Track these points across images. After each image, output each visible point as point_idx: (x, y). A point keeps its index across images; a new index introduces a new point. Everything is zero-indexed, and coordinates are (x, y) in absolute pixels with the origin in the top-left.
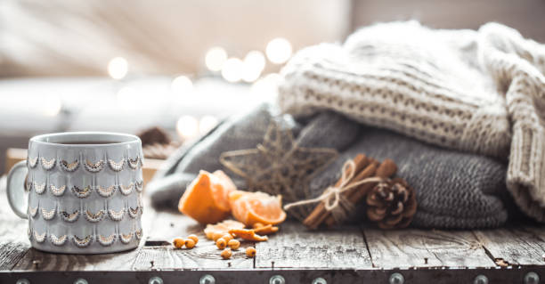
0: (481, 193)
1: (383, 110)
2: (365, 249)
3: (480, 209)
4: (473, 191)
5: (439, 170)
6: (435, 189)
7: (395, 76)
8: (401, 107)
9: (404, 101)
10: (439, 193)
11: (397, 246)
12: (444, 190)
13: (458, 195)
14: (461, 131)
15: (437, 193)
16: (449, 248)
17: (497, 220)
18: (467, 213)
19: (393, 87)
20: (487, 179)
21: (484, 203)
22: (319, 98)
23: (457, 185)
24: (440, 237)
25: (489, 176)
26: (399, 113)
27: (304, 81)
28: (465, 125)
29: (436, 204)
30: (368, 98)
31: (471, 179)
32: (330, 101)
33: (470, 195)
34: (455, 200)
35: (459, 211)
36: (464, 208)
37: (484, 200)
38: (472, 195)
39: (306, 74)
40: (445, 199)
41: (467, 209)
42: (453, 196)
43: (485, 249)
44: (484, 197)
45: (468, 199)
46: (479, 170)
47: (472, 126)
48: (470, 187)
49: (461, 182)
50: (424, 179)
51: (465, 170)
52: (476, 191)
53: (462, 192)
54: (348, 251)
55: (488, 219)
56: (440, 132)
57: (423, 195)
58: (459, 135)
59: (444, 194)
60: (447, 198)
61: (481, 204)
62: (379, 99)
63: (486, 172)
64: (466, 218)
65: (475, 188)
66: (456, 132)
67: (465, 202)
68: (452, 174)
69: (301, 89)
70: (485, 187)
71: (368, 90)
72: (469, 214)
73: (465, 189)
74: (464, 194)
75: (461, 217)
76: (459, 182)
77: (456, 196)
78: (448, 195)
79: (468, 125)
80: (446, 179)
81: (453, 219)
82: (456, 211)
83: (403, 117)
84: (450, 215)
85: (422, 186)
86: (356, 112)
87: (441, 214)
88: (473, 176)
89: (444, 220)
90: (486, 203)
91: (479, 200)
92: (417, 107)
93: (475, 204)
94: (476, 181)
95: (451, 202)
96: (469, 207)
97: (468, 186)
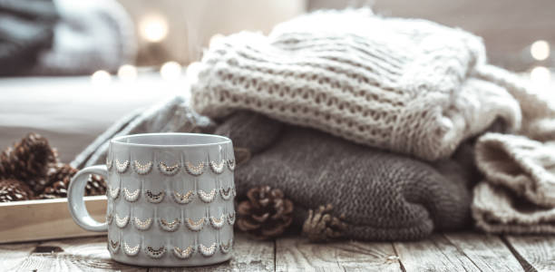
0: (403, 199)
1: (306, 110)
2: (272, 261)
3: (402, 218)
4: (394, 198)
5: (359, 176)
6: (354, 196)
7: (317, 71)
8: (324, 107)
9: (327, 100)
10: (359, 202)
11: (306, 258)
12: (363, 198)
13: (379, 203)
14: (389, 134)
15: (356, 202)
16: (361, 262)
17: (420, 231)
18: (388, 223)
19: (314, 85)
20: (409, 184)
21: (406, 211)
22: (235, 99)
23: (378, 191)
24: (356, 249)
25: (413, 182)
26: (323, 113)
27: (217, 82)
28: (391, 128)
29: (355, 213)
30: (288, 98)
31: (392, 185)
32: (247, 102)
33: (391, 202)
34: (375, 209)
35: (380, 220)
36: (385, 217)
37: (407, 208)
38: (394, 202)
39: (220, 73)
40: (365, 208)
41: (388, 218)
42: (374, 204)
43: (401, 264)
44: (407, 205)
45: (389, 207)
46: (402, 174)
47: (399, 129)
48: (391, 193)
49: (382, 187)
50: (342, 185)
51: (386, 174)
52: (397, 198)
53: (383, 199)
54: (253, 262)
55: (411, 230)
56: (367, 135)
57: (341, 203)
58: (387, 138)
59: (363, 202)
60: (367, 206)
61: (403, 212)
62: (299, 99)
63: (410, 177)
64: (387, 228)
65: (396, 195)
66: (384, 135)
67: (386, 210)
68: (372, 181)
69: (215, 89)
70: (408, 193)
71: (288, 89)
72: (391, 224)
73: (387, 196)
74: (385, 201)
75: (381, 227)
76: (379, 187)
77: (376, 204)
78: (368, 203)
79: (395, 128)
80: (366, 186)
81: (373, 230)
82: (377, 220)
83: (328, 117)
84: (370, 225)
85: (340, 193)
86: (276, 112)
87: (360, 224)
88: (394, 181)
89: (364, 230)
90: (409, 212)
91: (401, 208)
92: (341, 107)
93: (397, 212)
94: (397, 186)
95: (371, 211)
96: (390, 215)
97: (388, 192)
